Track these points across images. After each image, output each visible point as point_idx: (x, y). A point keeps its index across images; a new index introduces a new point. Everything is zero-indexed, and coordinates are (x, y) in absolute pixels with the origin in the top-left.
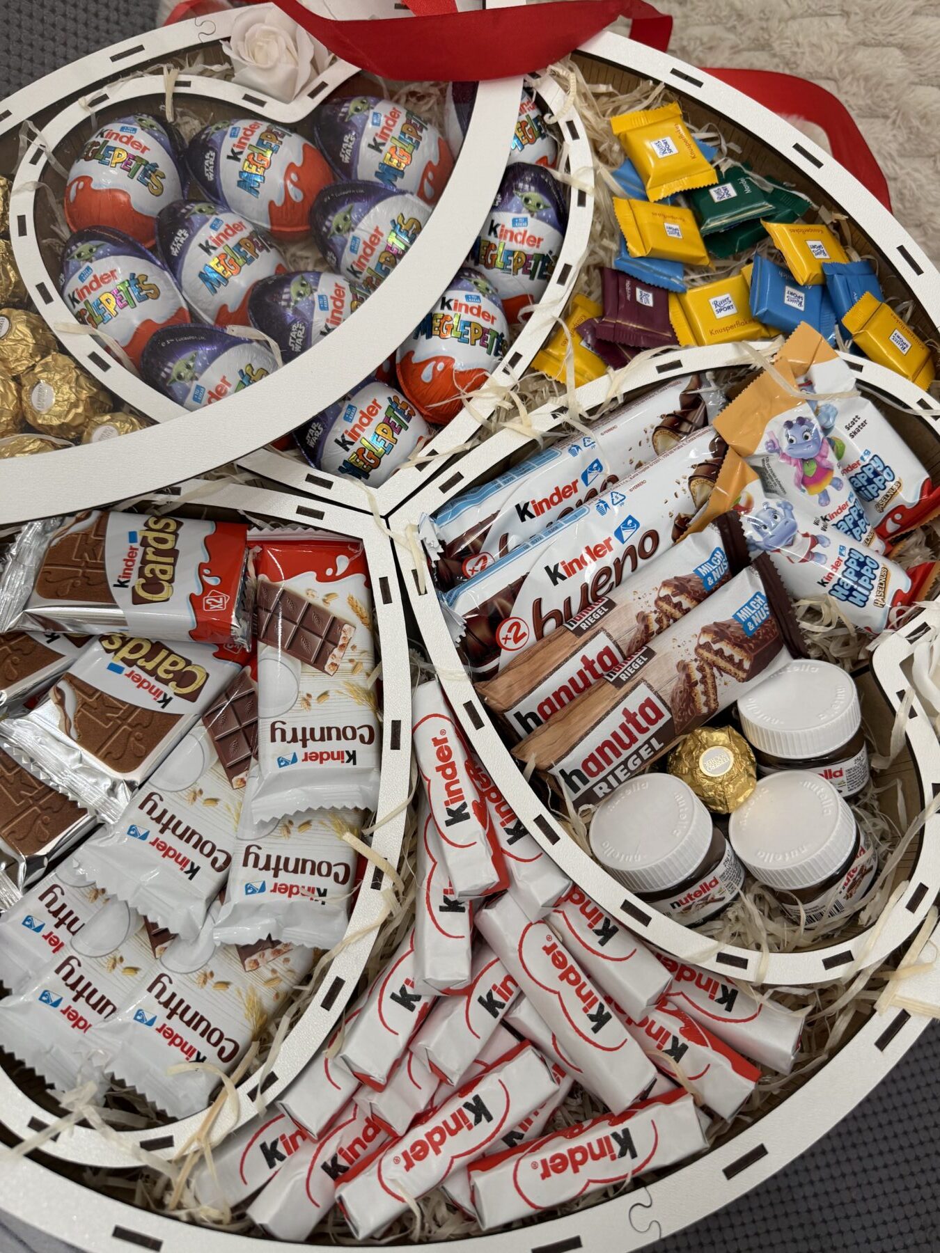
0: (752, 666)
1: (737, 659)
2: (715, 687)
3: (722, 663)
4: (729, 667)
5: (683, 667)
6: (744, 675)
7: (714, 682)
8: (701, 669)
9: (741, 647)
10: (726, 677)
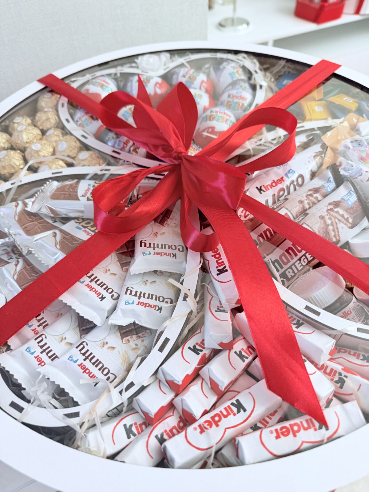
0: (353, 221)
1: (346, 217)
2: (337, 229)
3: (340, 218)
4: (343, 220)
5: (322, 218)
6: (350, 225)
7: (337, 226)
8: (330, 219)
9: (347, 211)
10: (342, 225)
